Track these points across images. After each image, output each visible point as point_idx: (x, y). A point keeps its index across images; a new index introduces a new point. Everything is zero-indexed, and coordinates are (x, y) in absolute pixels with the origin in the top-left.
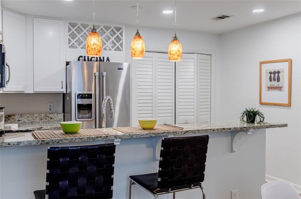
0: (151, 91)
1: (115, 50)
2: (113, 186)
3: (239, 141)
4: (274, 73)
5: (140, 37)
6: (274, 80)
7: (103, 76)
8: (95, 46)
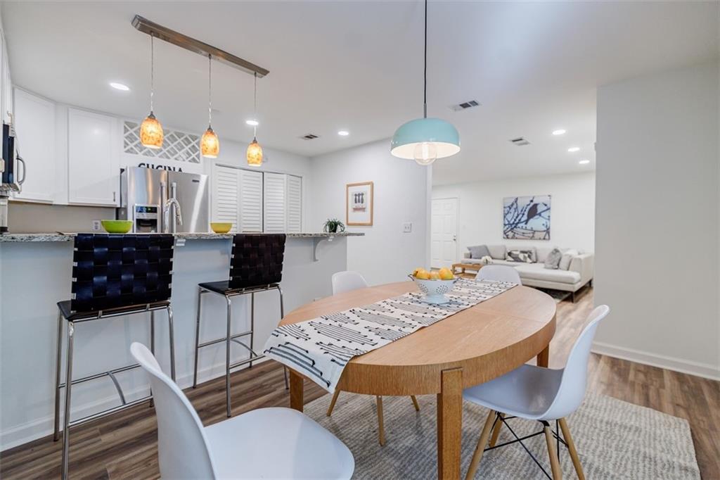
0: (235, 210)
1: (190, 161)
2: (172, 284)
3: (323, 251)
4: (359, 195)
5: (212, 133)
6: (359, 202)
7: (172, 188)
8: (152, 134)
